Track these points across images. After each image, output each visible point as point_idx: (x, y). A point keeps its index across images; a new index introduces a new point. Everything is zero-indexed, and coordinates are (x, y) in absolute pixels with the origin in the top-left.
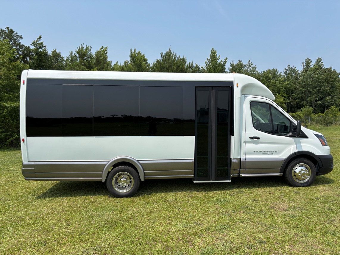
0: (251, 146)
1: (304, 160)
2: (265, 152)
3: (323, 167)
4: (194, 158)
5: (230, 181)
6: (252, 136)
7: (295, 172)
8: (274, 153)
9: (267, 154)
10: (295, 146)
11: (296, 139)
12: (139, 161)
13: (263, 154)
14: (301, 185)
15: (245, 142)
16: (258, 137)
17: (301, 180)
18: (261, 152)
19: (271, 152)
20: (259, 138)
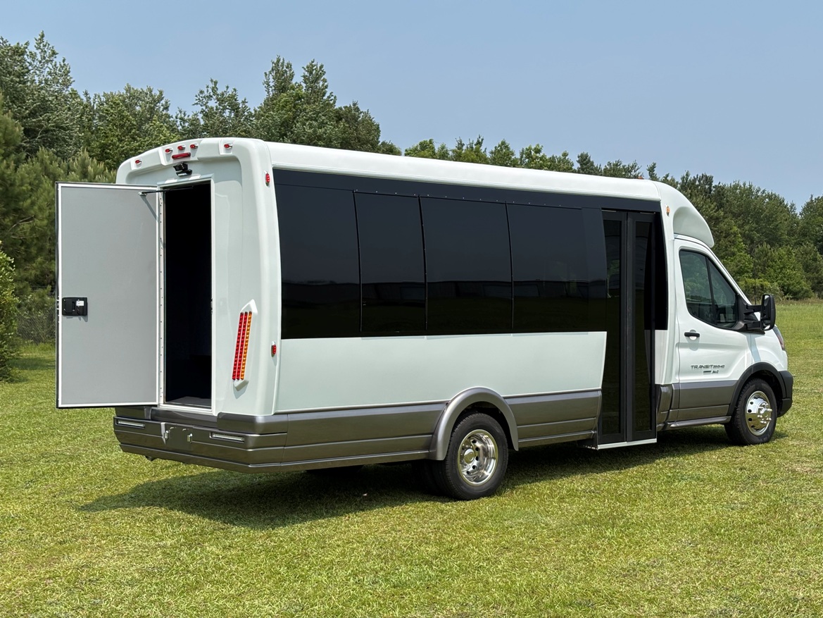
0: (686, 355)
1: (763, 384)
2: (707, 367)
3: (786, 398)
4: (600, 388)
5: (654, 441)
6: (689, 331)
7: (750, 411)
8: (720, 368)
9: (710, 371)
10: (749, 351)
11: (749, 335)
12: (507, 400)
13: (705, 372)
14: (758, 440)
15: (679, 345)
16: (697, 332)
17: (757, 430)
18: (701, 367)
19: (715, 366)
20: (697, 335)
